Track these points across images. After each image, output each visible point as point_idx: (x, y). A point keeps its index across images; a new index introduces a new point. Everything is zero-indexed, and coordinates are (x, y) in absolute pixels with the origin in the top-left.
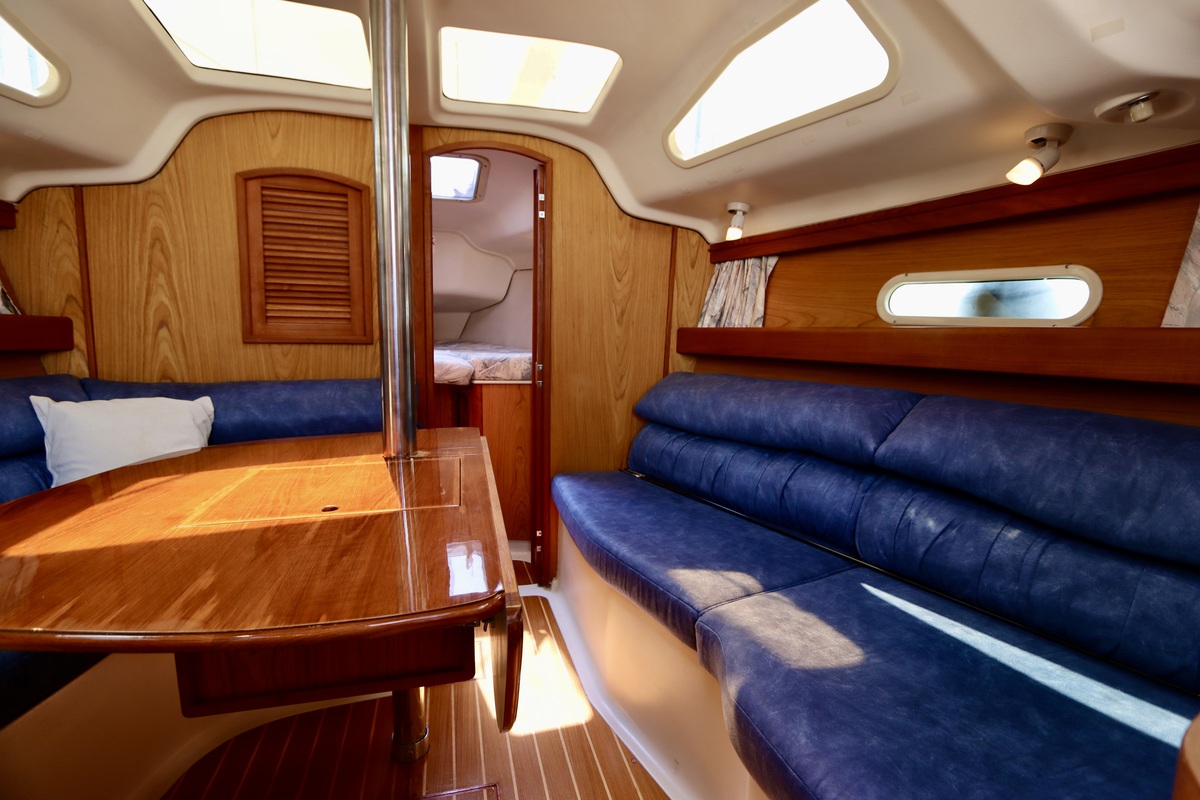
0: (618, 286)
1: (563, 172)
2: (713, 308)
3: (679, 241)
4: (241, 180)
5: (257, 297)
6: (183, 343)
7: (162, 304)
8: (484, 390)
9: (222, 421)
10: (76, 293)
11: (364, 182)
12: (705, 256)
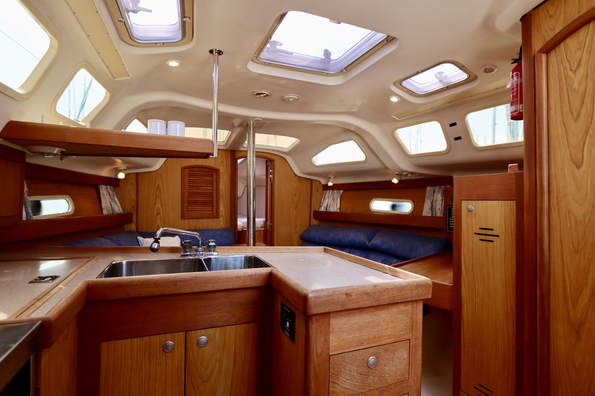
0: (295, 198)
1: (277, 164)
2: (325, 204)
3: (313, 184)
4: (183, 169)
5: (186, 205)
6: (164, 220)
7: (158, 207)
10: (135, 205)
11: (218, 168)
12: (321, 188)
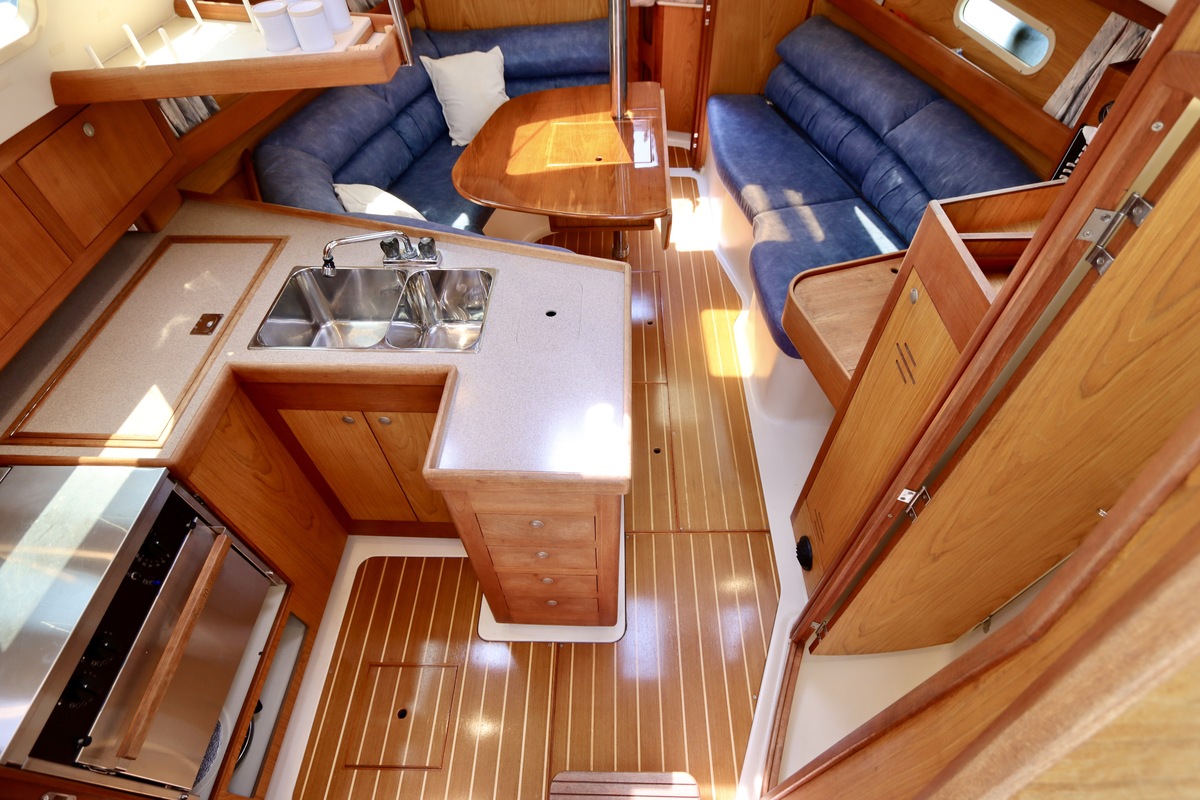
8: (666, 11)
9: (508, 63)
